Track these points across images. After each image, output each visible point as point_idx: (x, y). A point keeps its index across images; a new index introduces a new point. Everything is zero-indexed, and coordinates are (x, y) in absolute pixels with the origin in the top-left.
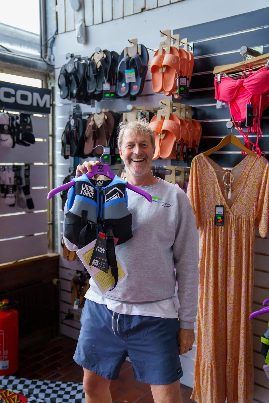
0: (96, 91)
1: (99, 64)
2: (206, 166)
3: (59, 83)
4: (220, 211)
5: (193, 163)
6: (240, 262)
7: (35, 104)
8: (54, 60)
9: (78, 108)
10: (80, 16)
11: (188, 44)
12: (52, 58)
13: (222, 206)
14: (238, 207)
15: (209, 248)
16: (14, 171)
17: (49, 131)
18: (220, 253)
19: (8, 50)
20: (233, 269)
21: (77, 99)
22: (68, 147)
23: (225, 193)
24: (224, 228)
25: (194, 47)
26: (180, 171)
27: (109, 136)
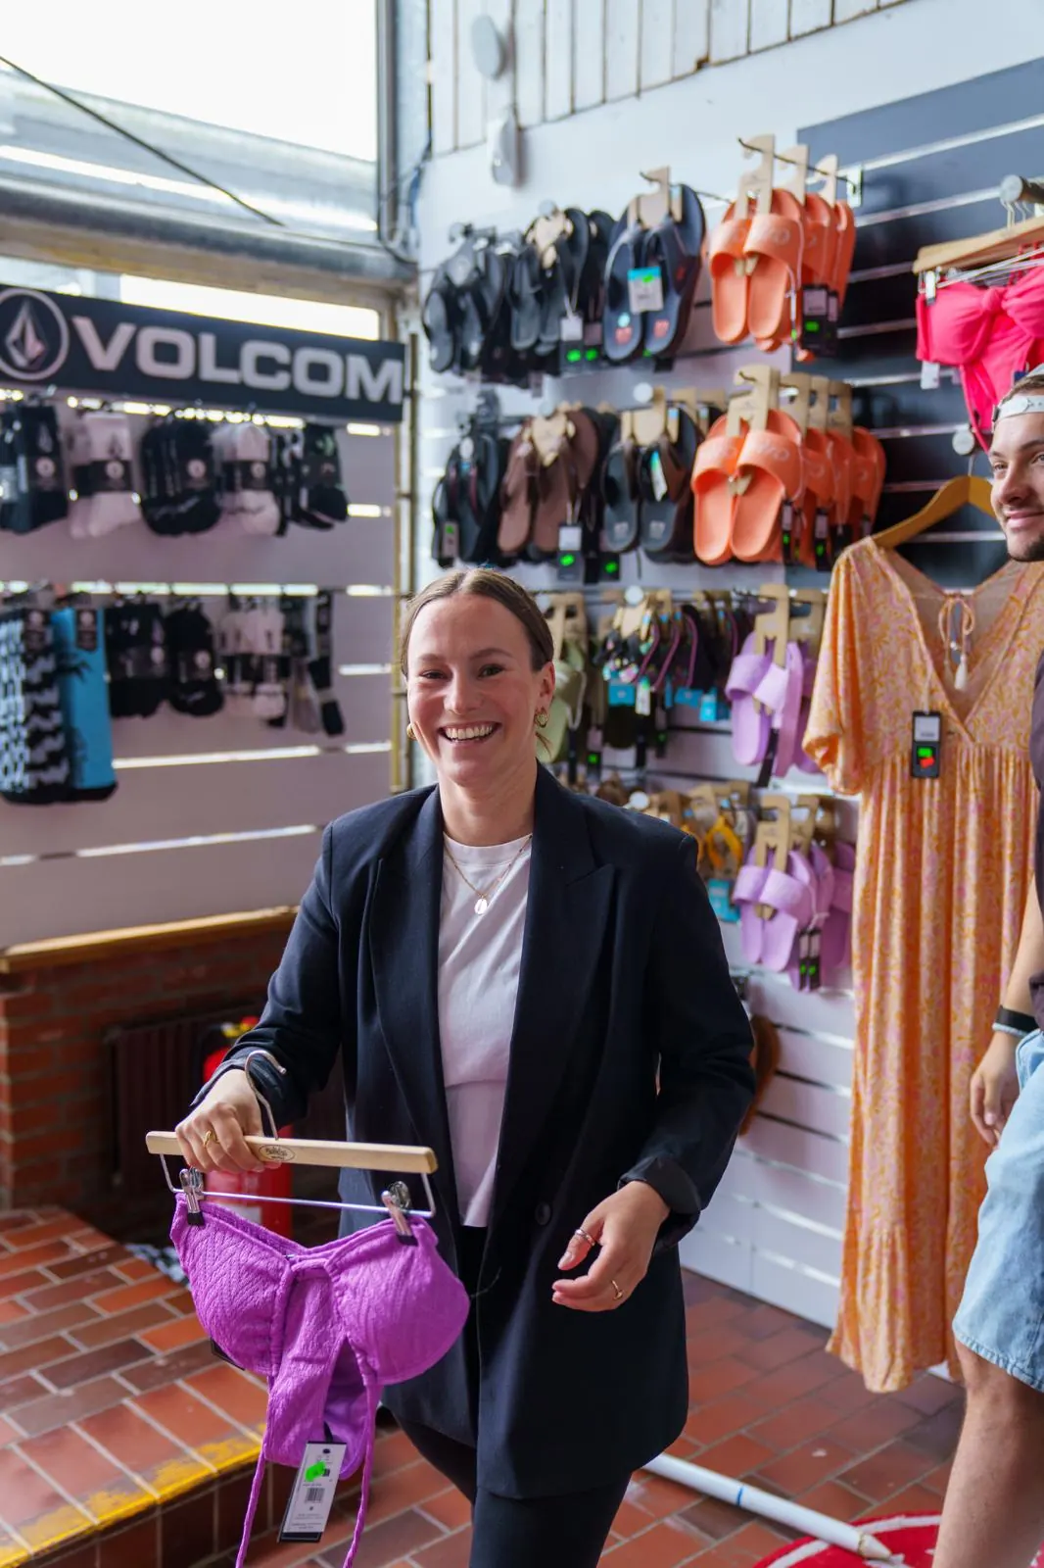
0: (538, 342)
1: (550, 257)
2: (881, 580)
3: (428, 321)
4: (928, 729)
5: (838, 570)
6: (995, 902)
7: (353, 393)
8: (418, 245)
9: (491, 401)
10: (501, 92)
11: (841, 174)
12: (412, 238)
13: (933, 714)
14: (988, 718)
15: (890, 853)
16: (284, 610)
17: (398, 482)
18: (926, 870)
19: (270, 220)
20: (970, 924)
21: (484, 372)
22: (450, 528)
23: (948, 672)
24: (942, 786)
25: (864, 185)
26: (809, 603)
27: (577, 489)
